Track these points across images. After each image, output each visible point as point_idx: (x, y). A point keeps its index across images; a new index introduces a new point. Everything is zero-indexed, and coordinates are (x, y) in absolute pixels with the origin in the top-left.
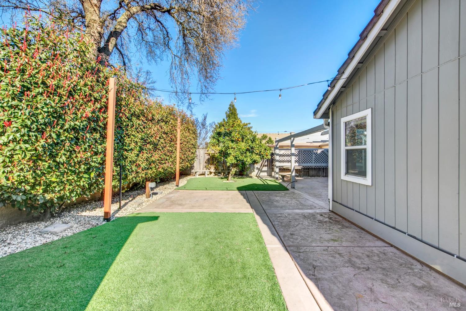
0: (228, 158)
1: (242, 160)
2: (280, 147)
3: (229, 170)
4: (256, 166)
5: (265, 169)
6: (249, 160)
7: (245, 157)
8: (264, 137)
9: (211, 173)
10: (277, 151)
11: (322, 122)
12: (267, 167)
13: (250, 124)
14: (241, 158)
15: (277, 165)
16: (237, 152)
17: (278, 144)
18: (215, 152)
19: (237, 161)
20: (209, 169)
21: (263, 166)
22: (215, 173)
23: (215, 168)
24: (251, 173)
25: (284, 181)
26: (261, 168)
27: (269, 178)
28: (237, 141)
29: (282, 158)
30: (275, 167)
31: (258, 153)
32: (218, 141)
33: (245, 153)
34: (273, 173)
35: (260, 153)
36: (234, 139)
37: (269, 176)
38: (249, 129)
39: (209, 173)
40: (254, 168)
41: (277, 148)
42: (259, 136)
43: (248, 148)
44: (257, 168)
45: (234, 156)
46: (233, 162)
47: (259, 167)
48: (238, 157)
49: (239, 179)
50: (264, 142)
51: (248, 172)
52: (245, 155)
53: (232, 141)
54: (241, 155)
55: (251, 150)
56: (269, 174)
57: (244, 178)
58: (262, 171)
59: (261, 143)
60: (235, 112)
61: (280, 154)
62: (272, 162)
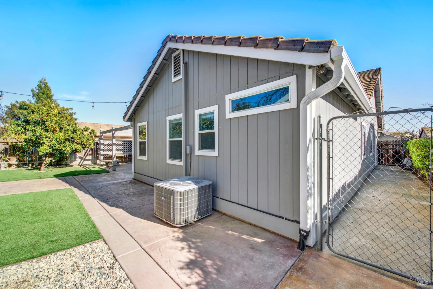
0: (41, 148)
1: (60, 150)
2: (105, 137)
3: (41, 160)
4: (78, 155)
5: (89, 157)
6: (68, 149)
7: (64, 146)
8: (86, 129)
9: (10, 165)
10: (102, 141)
11: (129, 124)
12: (91, 156)
13: (72, 109)
14: (58, 147)
15: (101, 154)
16: (54, 142)
17: (102, 135)
18: (18, 141)
19: (54, 150)
20: (7, 161)
21: (87, 155)
22: (17, 165)
23: (19, 159)
24: (72, 162)
25: (108, 167)
26: (84, 157)
27: (93, 166)
28: (53, 131)
29: (107, 147)
30: (100, 156)
31: (79, 143)
32: (25, 129)
33: (64, 142)
34: (98, 161)
35: (82, 143)
36: (49, 129)
37: (94, 164)
38: (71, 115)
39: (7, 166)
40: (75, 157)
41: (102, 139)
42: (81, 127)
43: (67, 137)
44: (80, 157)
45: (48, 145)
46: (48, 151)
47: (82, 156)
48: (55, 146)
49: (55, 169)
50: (86, 133)
51: (68, 161)
52: (63, 144)
53: (47, 131)
54: (58, 145)
55: (71, 140)
56: (93, 163)
57: (63, 167)
58: (85, 160)
59: (82, 134)
60: (48, 92)
61: (105, 143)
62: (97, 151)
